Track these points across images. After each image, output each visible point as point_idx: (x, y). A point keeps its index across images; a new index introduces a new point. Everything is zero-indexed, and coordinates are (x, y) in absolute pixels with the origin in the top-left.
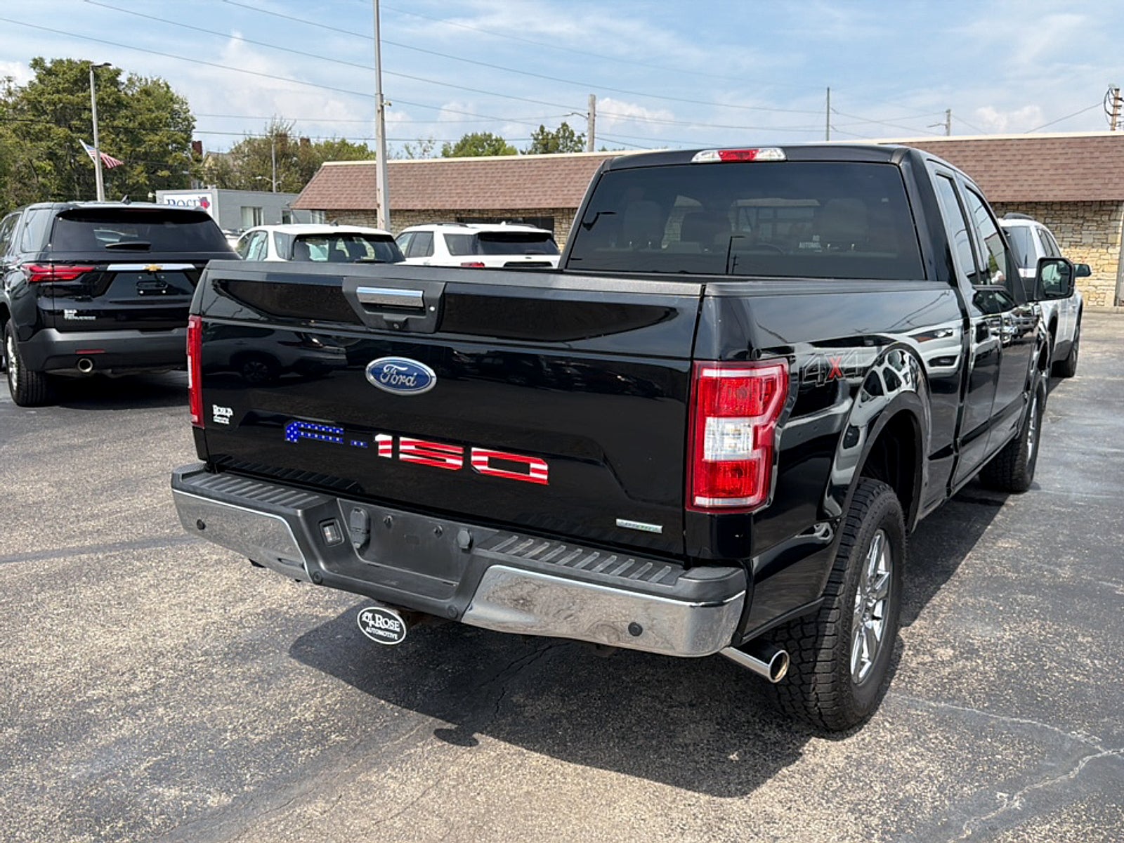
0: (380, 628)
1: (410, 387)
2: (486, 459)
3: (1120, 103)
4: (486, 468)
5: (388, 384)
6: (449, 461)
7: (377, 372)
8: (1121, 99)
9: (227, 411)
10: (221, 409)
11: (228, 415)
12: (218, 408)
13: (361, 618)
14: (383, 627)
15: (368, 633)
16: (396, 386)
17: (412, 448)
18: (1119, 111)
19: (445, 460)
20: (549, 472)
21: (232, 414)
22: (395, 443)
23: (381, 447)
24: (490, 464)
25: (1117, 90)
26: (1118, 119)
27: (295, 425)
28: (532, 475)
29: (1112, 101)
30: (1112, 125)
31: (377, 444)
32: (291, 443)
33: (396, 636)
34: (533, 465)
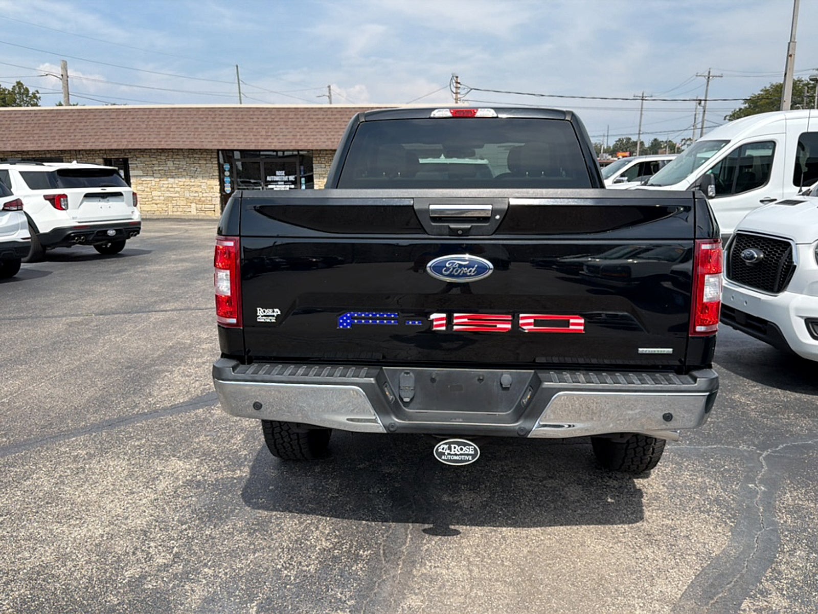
0: (456, 455)
1: (471, 276)
2: (532, 321)
3: (459, 85)
4: (532, 327)
5: (451, 275)
6: (499, 326)
7: (438, 268)
8: (459, 83)
9: (273, 312)
10: (266, 311)
11: (275, 314)
12: (262, 310)
13: (437, 449)
14: (458, 453)
15: (443, 460)
16: (458, 276)
17: (466, 320)
18: (459, 91)
19: (496, 326)
20: (584, 325)
21: (279, 313)
22: (449, 320)
23: (435, 323)
24: (535, 324)
25: (457, 77)
26: (459, 96)
27: (348, 315)
28: (571, 327)
29: (455, 84)
30: (456, 99)
31: (432, 321)
32: (345, 330)
33: (470, 458)
34: (572, 321)
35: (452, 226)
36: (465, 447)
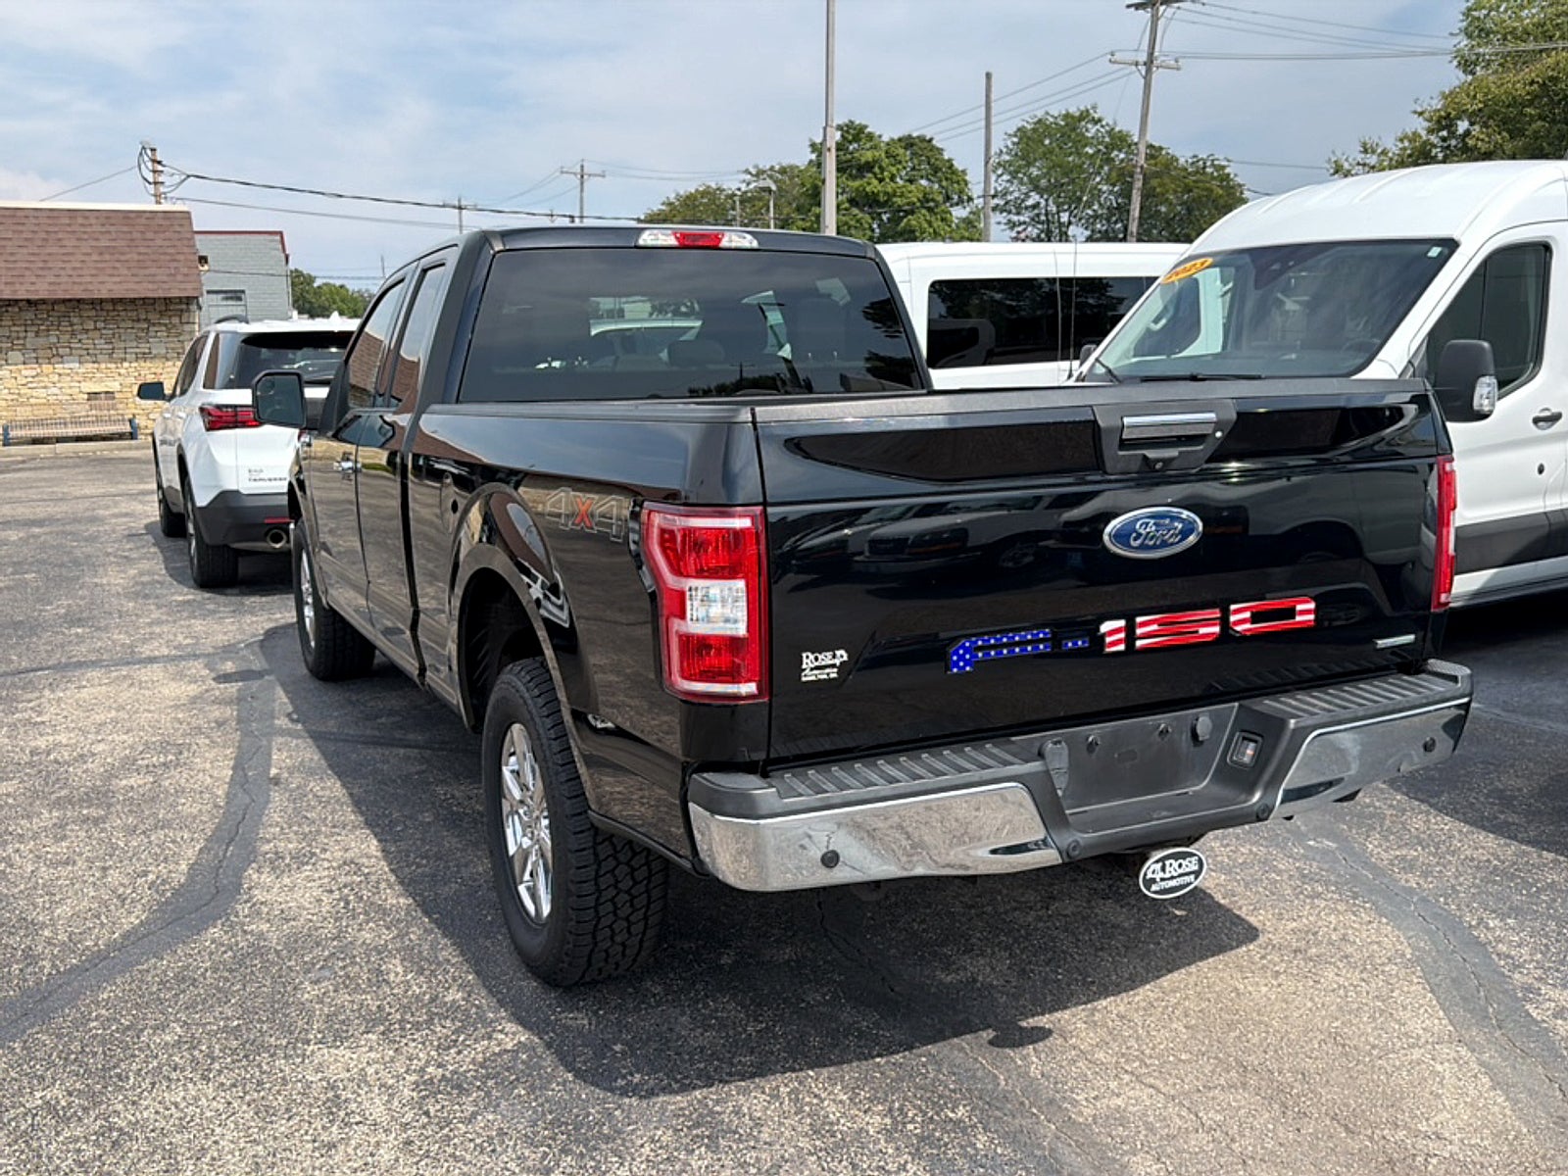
0: (1172, 878)
1: (1172, 544)
2: (1247, 615)
3: (160, 168)
4: (1248, 626)
5: (1143, 547)
6: (1203, 631)
8: (159, 163)
9: (834, 657)
10: (820, 657)
11: (837, 662)
12: (812, 657)
13: (1145, 874)
14: (1175, 874)
15: (1155, 892)
17: (1155, 627)
18: (160, 179)
19: (1197, 632)
20: (1316, 611)
21: (845, 658)
22: (1130, 629)
23: (1108, 640)
24: (1254, 619)
25: (153, 150)
26: (162, 189)
27: (967, 644)
28: (1298, 618)
29: (150, 164)
30: (155, 195)
31: (1103, 636)
32: (962, 675)
33: (1192, 877)
34: (1299, 607)
35: (1151, 454)
36: (1184, 859)
